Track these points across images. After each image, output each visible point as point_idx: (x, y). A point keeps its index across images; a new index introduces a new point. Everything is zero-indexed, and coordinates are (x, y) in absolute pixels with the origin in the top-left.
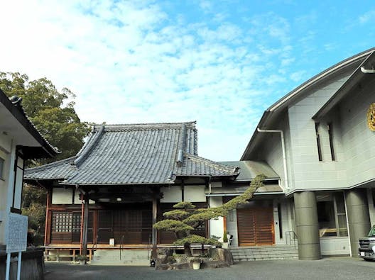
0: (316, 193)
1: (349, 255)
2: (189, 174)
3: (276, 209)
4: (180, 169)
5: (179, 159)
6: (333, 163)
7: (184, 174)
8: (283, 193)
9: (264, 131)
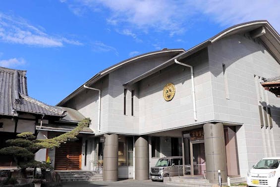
0: (119, 136)
1: (133, 178)
2: (27, 111)
3: (84, 144)
4: (18, 105)
5: (17, 97)
6: (132, 117)
7: (23, 110)
8: (94, 133)
9: (87, 87)
